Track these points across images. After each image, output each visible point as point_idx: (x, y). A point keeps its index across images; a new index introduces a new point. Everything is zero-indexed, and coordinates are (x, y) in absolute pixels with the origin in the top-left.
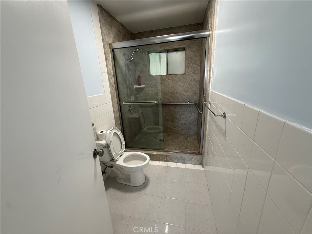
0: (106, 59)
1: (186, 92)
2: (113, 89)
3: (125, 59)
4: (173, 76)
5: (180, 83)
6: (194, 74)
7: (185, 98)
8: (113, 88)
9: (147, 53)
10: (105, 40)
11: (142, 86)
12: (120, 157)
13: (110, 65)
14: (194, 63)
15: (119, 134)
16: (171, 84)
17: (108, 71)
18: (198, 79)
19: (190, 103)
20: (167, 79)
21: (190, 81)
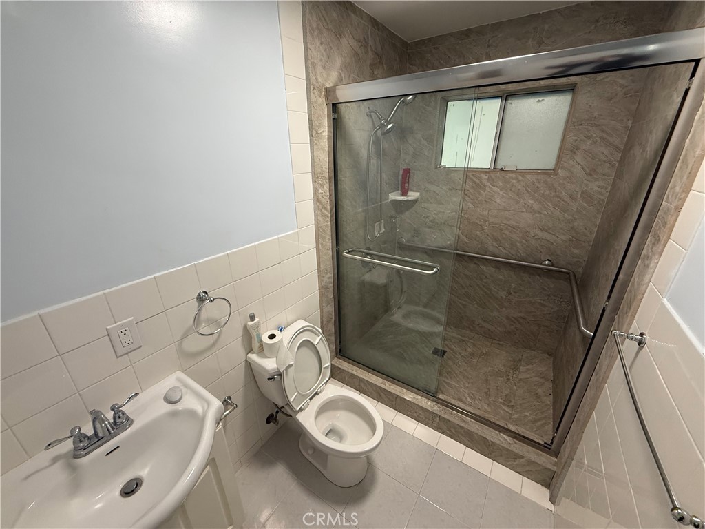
0: (311, 135)
1: (546, 231)
2: (323, 215)
3: (371, 126)
4: (511, 175)
5: (531, 202)
6: (589, 178)
7: (537, 248)
8: (325, 212)
9: (439, 102)
10: (313, 79)
11: (413, 195)
12: (311, 399)
13: (322, 149)
14: (601, 138)
15: (315, 343)
16: (498, 201)
17: (313, 166)
18: (600, 193)
19: (553, 265)
20: (488, 184)
21: (567, 199)
